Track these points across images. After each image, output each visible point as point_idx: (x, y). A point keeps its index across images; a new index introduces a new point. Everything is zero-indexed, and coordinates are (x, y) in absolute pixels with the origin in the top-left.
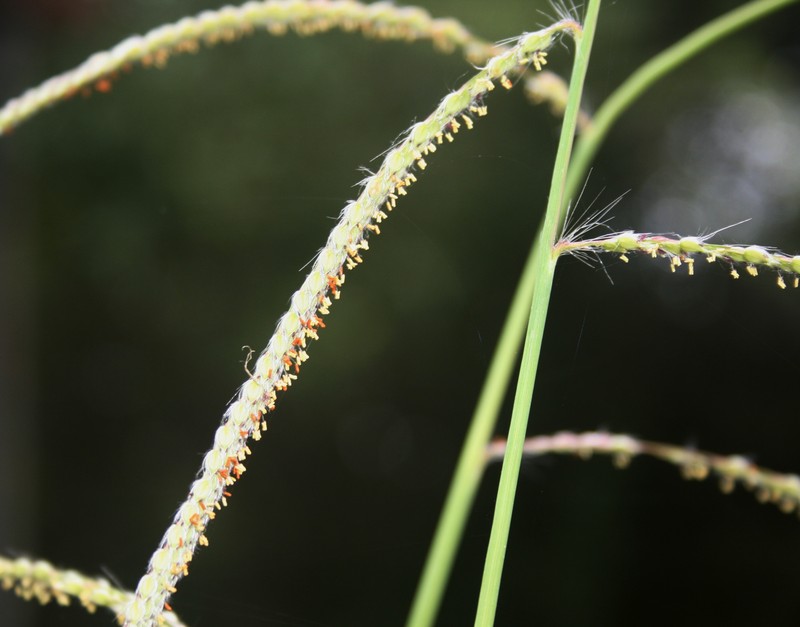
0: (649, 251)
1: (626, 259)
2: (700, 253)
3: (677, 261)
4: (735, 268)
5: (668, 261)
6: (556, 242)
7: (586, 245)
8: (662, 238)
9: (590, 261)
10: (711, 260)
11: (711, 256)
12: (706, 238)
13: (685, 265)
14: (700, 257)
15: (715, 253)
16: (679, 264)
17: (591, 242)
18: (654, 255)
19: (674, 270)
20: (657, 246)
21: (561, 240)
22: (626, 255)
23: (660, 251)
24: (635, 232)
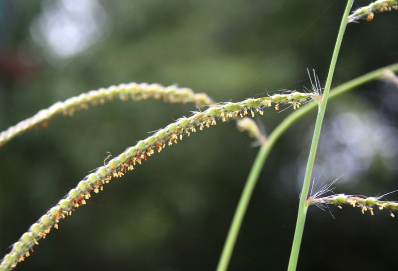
0: (352, 204)
1: (341, 208)
2: (375, 205)
3: (365, 208)
4: (393, 212)
5: (360, 208)
6: (308, 199)
7: (322, 200)
8: (358, 198)
9: (323, 208)
10: (381, 208)
11: (381, 206)
12: (379, 198)
13: (369, 211)
14: (376, 207)
15: (383, 205)
16: (366, 210)
17: (324, 198)
18: (354, 206)
19: (363, 213)
20: (355, 201)
21: (310, 198)
22: (341, 205)
23: (357, 204)
24: (345, 195)
